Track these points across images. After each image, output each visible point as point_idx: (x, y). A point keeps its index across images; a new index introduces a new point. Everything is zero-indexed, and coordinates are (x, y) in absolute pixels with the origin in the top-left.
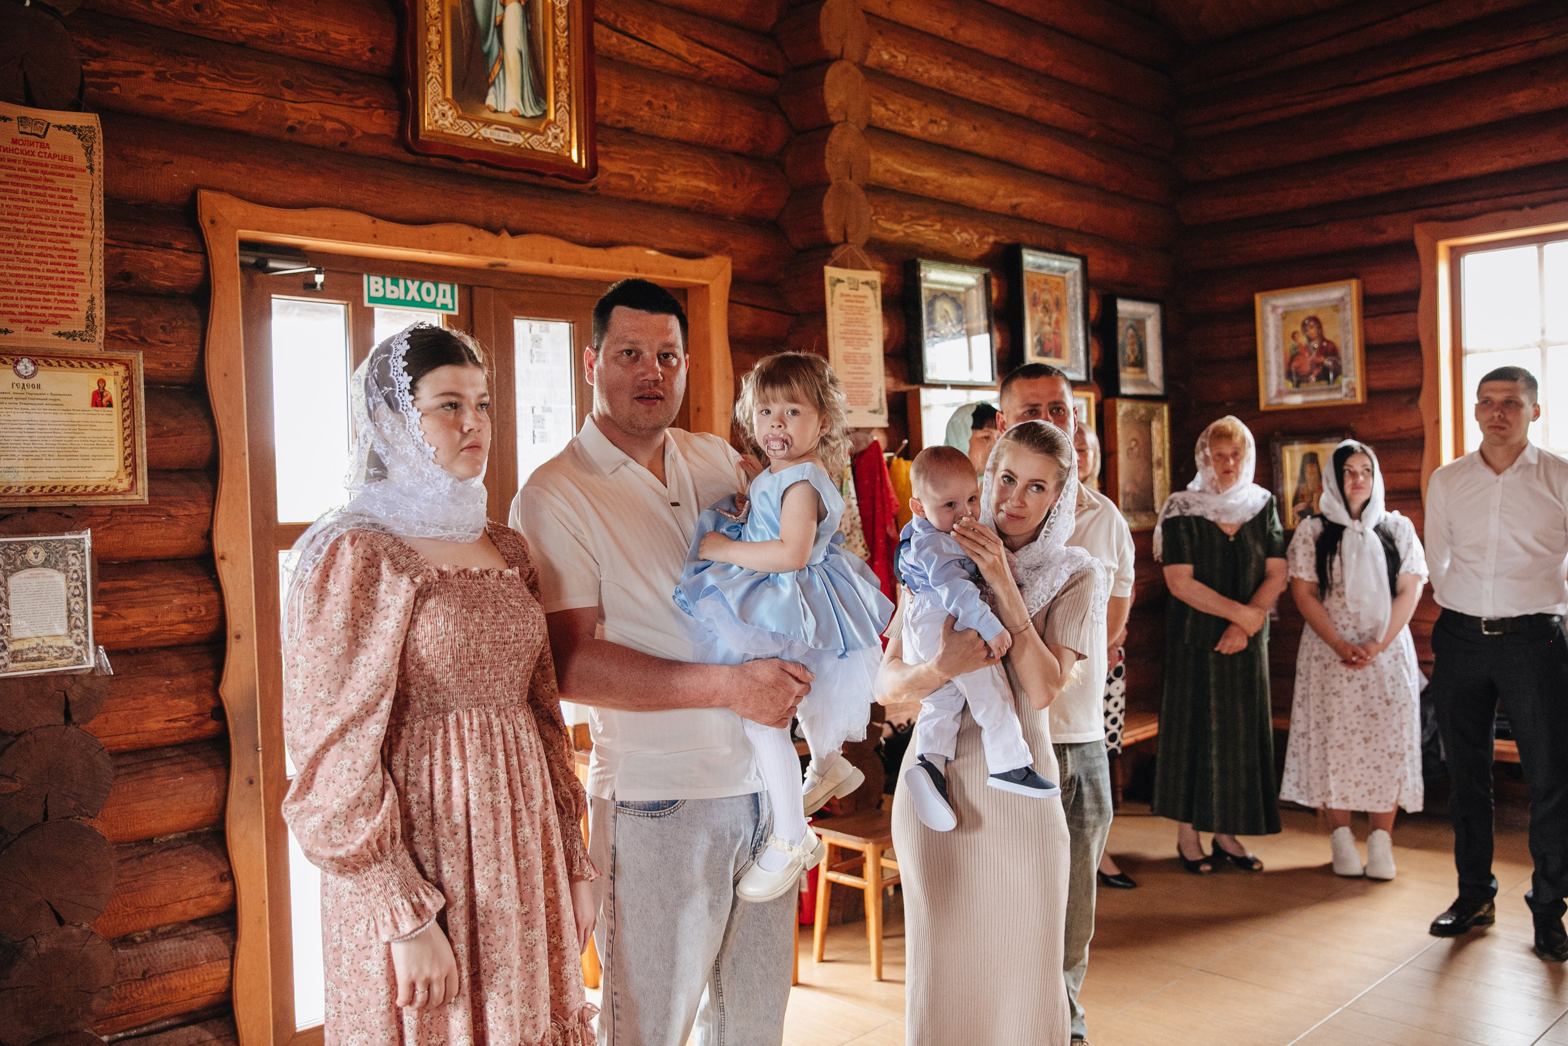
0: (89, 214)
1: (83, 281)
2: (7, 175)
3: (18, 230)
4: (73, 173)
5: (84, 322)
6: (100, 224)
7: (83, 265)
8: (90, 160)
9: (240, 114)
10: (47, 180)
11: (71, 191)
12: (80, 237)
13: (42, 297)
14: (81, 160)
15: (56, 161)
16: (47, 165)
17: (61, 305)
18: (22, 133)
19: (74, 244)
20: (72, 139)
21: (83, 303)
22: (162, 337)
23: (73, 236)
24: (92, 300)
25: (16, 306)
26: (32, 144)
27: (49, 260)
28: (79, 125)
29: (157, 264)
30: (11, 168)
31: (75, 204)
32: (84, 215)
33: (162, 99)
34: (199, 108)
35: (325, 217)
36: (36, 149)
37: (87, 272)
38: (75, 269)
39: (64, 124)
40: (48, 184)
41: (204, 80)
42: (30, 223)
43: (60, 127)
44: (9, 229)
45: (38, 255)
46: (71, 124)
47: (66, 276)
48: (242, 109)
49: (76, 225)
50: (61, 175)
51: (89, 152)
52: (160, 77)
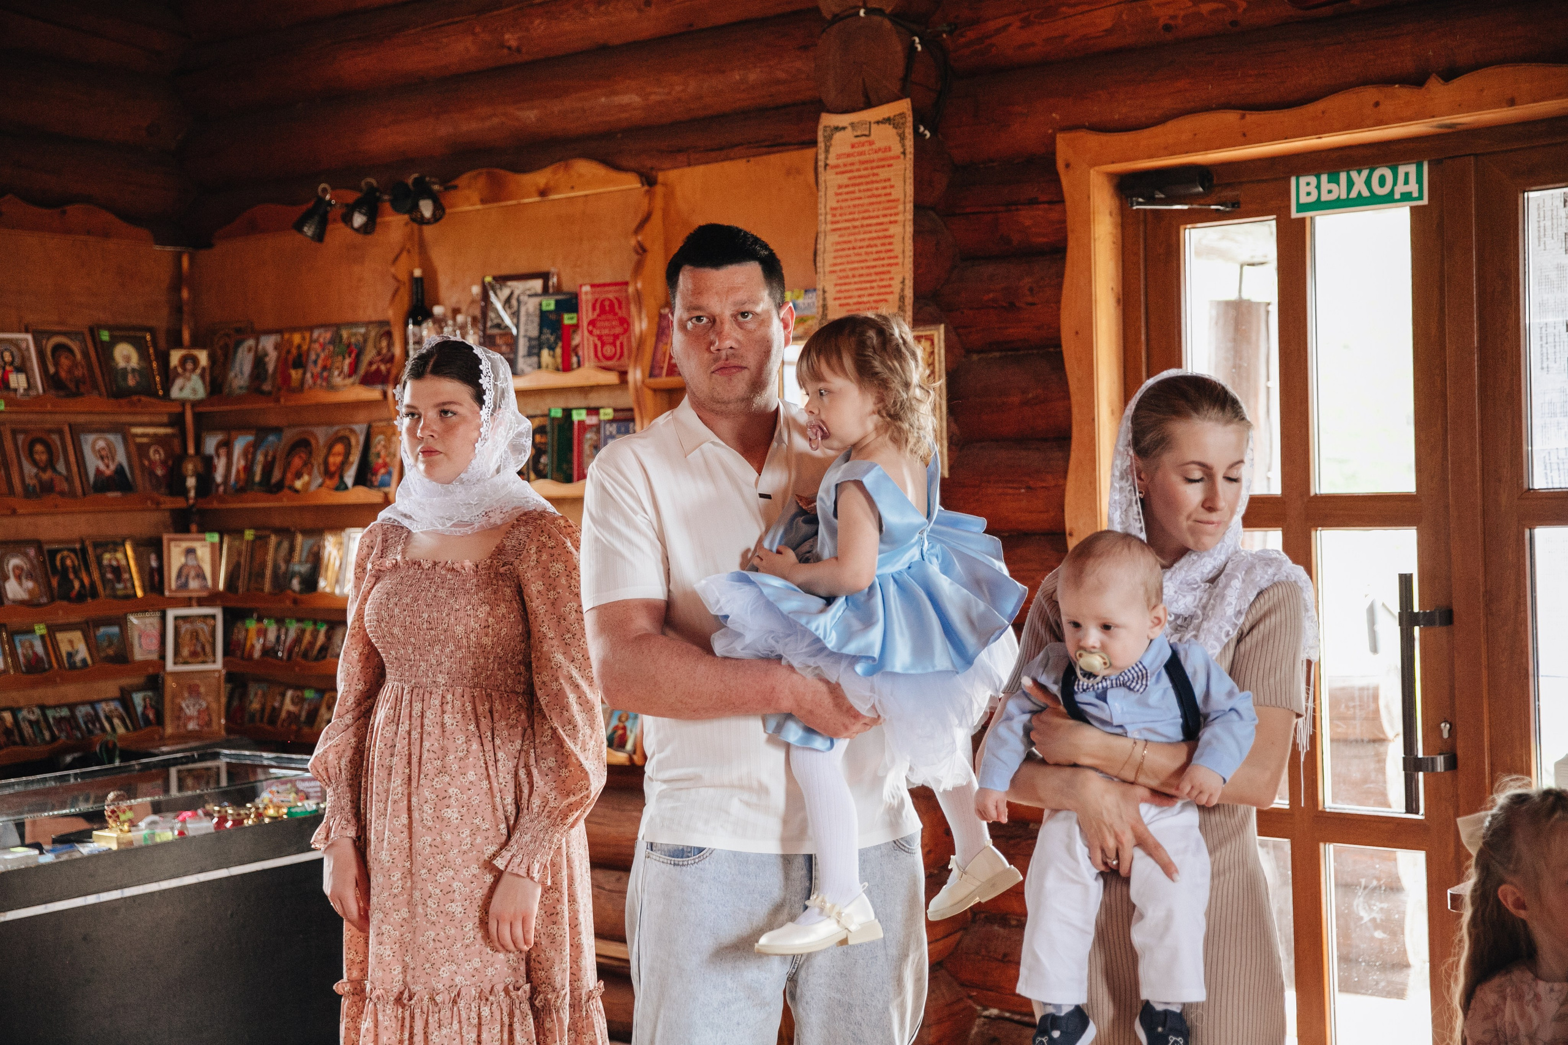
0: (902, 200)
1: (897, 264)
2: (850, 178)
3: (855, 227)
4: (891, 162)
5: (897, 304)
6: (910, 206)
7: (897, 248)
8: (903, 146)
9: (1109, 32)
10: (874, 175)
11: (889, 180)
12: (895, 222)
13: (868, 285)
14: (897, 149)
15: (880, 155)
16: (873, 161)
17: (883, 290)
18: (857, 136)
19: (894, 230)
20: (889, 130)
21: (896, 287)
22: (1030, 299)
23: (891, 222)
24: (903, 282)
25: (850, 297)
26: (863, 145)
27: (874, 249)
28: (892, 115)
29: (1028, 223)
30: (851, 171)
31: (892, 190)
32: (898, 200)
33: (1033, 44)
34: (1068, 40)
35: (1186, 126)
36: (866, 148)
37: (901, 256)
38: (892, 254)
39: (880, 118)
40: (874, 178)
41: (1064, 9)
42: (863, 218)
43: (878, 122)
44: (848, 228)
45: (868, 246)
46: (886, 116)
47: (886, 262)
48: (1108, 24)
49: (892, 211)
50: (883, 166)
51: (902, 137)
52: (1026, 23)
